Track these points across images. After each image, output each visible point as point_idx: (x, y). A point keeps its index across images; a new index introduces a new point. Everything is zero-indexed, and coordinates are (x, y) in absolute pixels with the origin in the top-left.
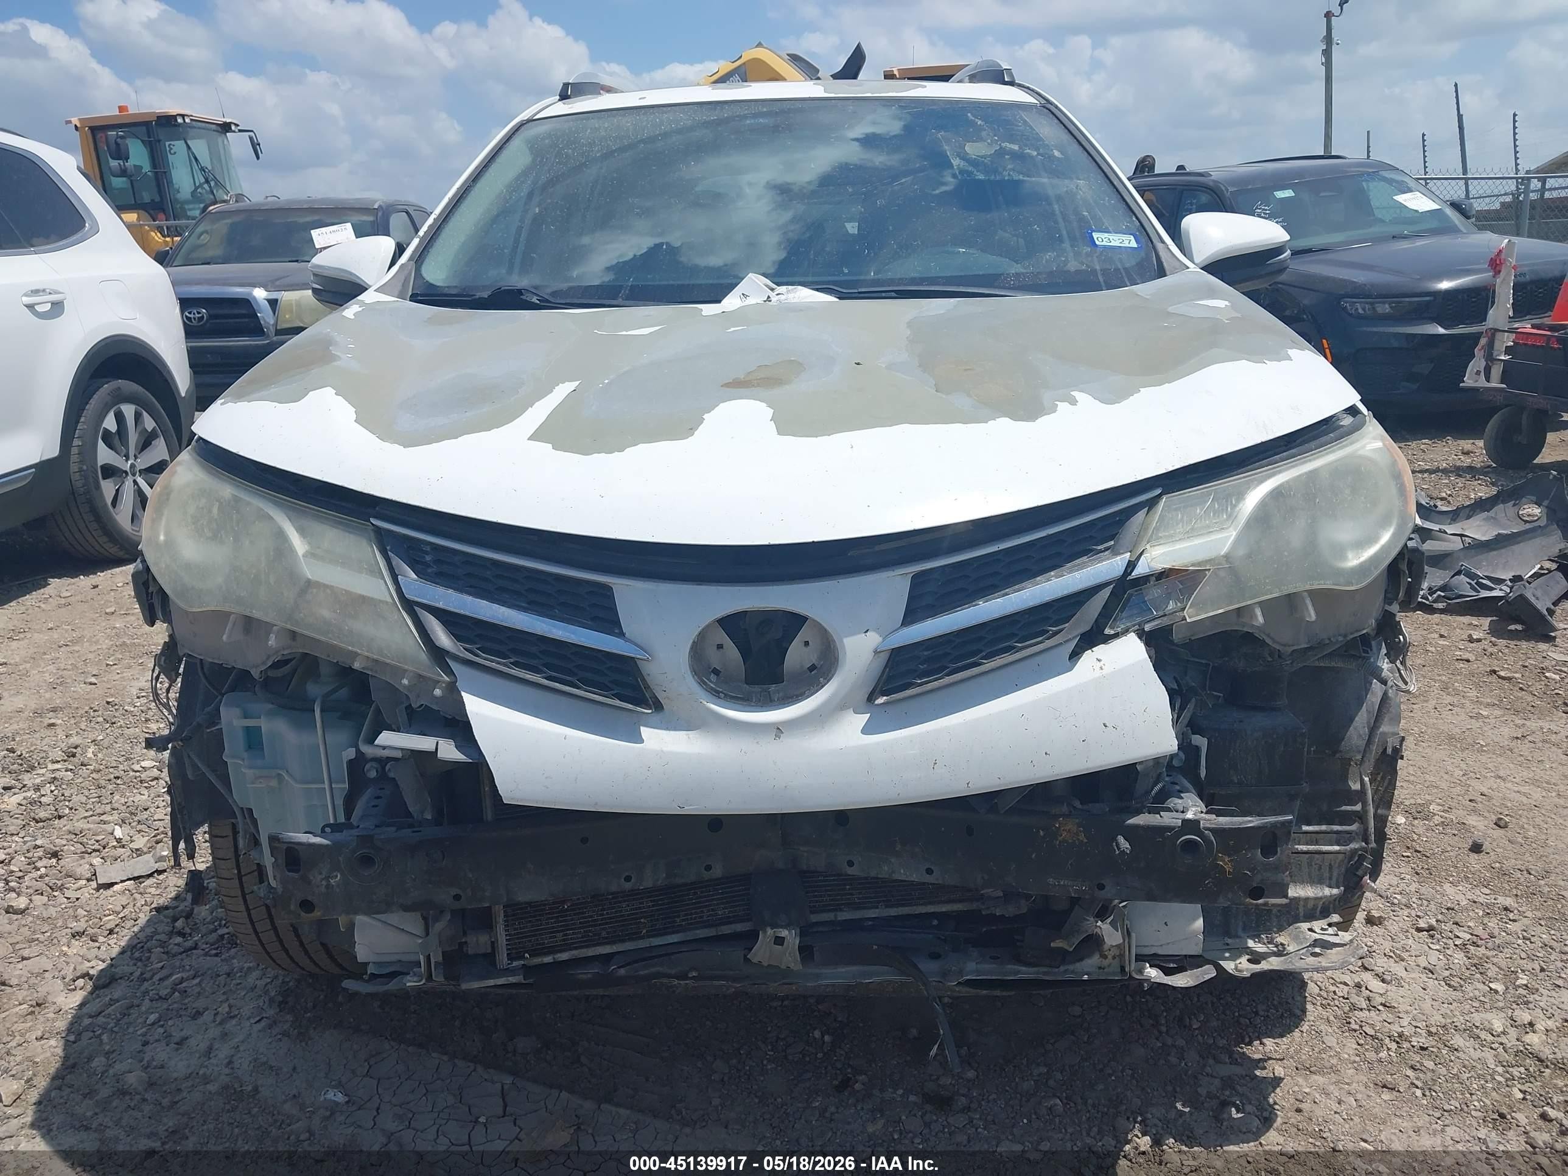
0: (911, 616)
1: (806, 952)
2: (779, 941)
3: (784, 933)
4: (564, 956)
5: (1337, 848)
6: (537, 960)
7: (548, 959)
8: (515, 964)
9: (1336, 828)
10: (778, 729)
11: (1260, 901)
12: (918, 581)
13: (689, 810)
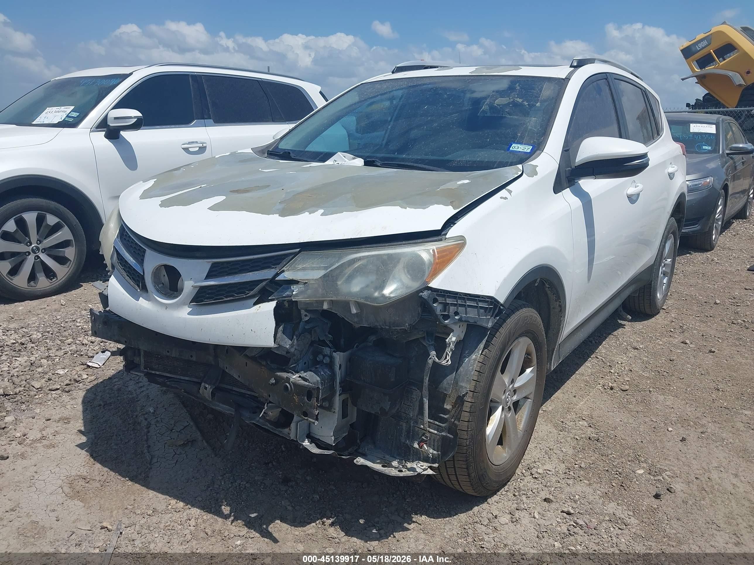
0: (209, 276)
1: (213, 394)
2: (206, 388)
3: (207, 386)
4: (158, 373)
5: (436, 432)
6: (151, 371)
7: (153, 372)
8: (145, 370)
9: (437, 423)
10: (166, 306)
11: (306, 418)
12: (214, 265)
13: (144, 326)
